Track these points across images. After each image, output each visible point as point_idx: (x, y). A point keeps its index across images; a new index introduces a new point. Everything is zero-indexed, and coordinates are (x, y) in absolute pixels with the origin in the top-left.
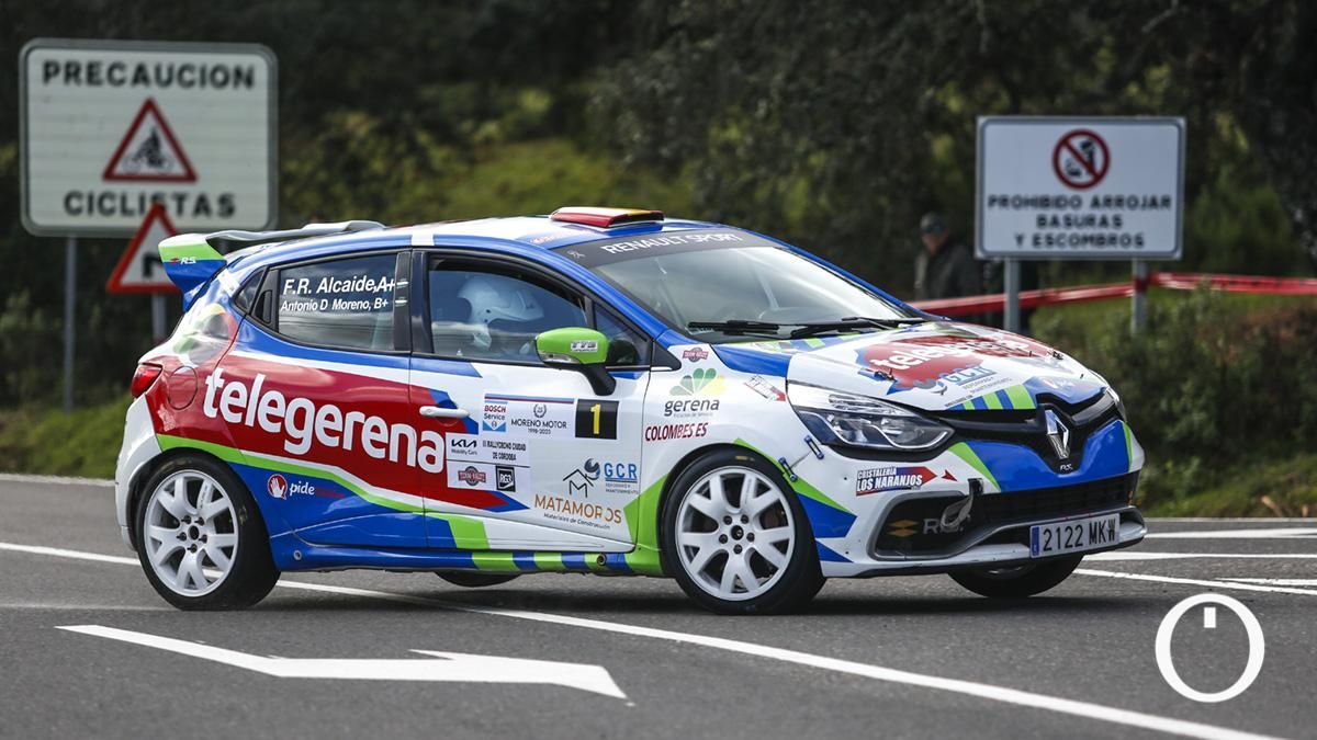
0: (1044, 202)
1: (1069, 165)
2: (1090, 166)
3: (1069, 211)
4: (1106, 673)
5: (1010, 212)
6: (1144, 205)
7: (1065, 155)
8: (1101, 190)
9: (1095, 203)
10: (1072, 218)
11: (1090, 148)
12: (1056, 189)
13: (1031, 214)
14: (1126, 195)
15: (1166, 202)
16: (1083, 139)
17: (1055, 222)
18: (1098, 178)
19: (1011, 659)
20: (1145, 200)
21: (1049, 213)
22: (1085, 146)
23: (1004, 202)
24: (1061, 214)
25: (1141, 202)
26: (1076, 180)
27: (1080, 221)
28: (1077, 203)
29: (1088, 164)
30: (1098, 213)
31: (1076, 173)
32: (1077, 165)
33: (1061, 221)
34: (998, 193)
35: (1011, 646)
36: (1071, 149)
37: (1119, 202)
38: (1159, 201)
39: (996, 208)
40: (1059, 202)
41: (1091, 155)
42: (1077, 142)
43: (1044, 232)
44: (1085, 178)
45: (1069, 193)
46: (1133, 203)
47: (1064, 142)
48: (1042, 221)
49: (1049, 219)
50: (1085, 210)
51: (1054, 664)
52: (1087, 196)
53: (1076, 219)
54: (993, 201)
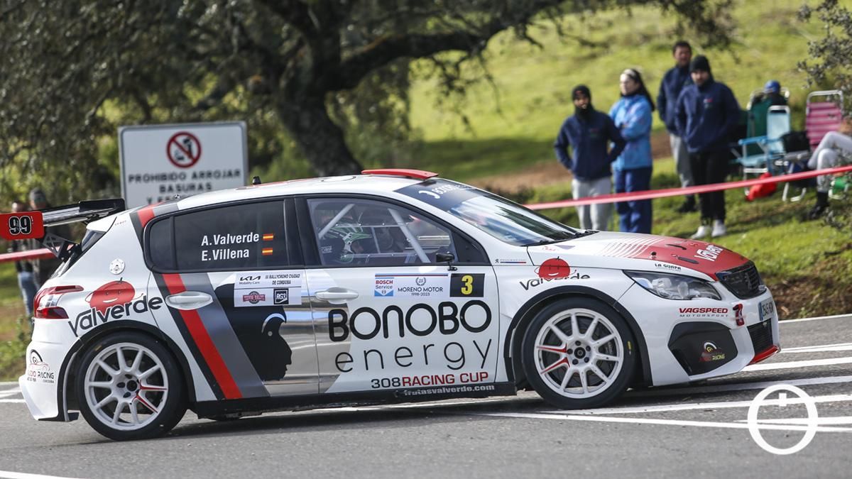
0: (163, 177)
1: (176, 154)
2: (189, 153)
3: (179, 182)
4: (176, 467)
5: (142, 184)
6: (224, 176)
7: (174, 148)
8: (198, 168)
9: (195, 176)
10: (181, 186)
11: (188, 143)
12: (170, 169)
13: (156, 185)
14: (213, 170)
15: (237, 173)
16: (184, 137)
17: (171, 189)
18: (195, 161)
19: (121, 463)
20: (224, 173)
21: (167, 184)
22: (186, 141)
23: (138, 178)
24: (174, 184)
25: (222, 174)
26: (181, 162)
27: (186, 188)
28: (183, 177)
29: (187, 152)
30: (197, 182)
31: (181, 158)
32: (182, 154)
33: (174, 188)
34: (135, 173)
35: (123, 456)
36: (178, 144)
37: (209, 174)
38: (233, 173)
39: (134, 182)
40: (172, 177)
41: (190, 147)
42: (180, 140)
43: (165, 195)
44: (187, 161)
45: (178, 171)
46: (218, 175)
47: (173, 140)
48: (162, 189)
49: (167, 188)
50: (189, 181)
51: (146, 464)
52: (189, 172)
53: (183, 187)
54: (131, 178)
